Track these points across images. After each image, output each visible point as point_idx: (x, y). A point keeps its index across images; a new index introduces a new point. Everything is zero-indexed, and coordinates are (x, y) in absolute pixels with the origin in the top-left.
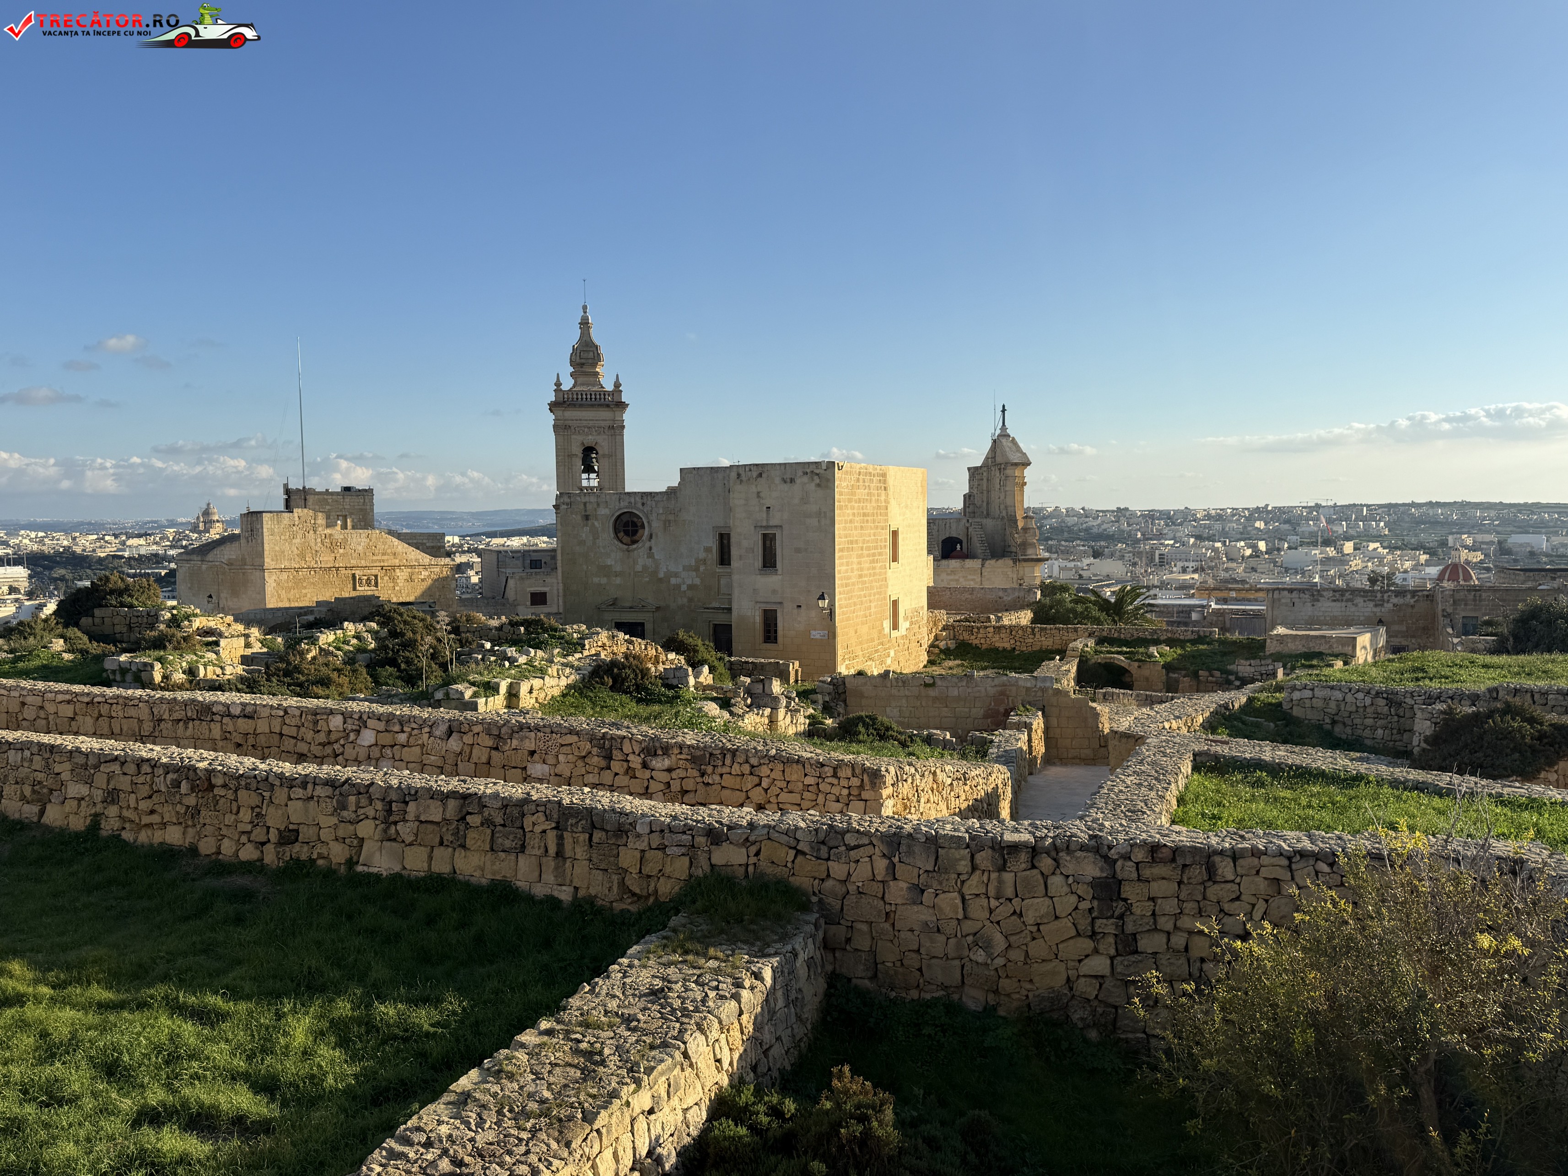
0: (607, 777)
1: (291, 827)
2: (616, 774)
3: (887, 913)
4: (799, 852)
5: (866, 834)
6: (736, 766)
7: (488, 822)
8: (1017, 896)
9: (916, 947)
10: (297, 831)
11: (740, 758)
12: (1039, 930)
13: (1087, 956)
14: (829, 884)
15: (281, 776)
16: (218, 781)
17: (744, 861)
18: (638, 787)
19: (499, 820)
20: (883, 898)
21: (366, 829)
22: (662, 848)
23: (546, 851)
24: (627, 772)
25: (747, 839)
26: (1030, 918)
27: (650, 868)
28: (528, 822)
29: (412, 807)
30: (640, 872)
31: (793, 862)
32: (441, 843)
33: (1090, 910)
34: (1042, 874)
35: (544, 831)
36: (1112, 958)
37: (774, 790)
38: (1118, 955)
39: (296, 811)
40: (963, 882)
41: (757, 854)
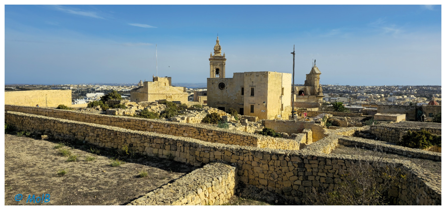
0: (199, 137)
1: (132, 143)
2: (201, 136)
3: (252, 168)
4: (233, 154)
5: (248, 150)
6: (226, 136)
7: (169, 144)
8: (281, 166)
9: (258, 176)
10: (133, 144)
11: (227, 134)
12: (285, 174)
13: (296, 180)
14: (239, 161)
15: (130, 133)
16: (118, 133)
17: (221, 155)
18: (205, 139)
19: (172, 144)
20: (251, 165)
21: (146, 144)
22: (204, 151)
23: (181, 151)
24: (203, 136)
25: (222, 150)
26: (283, 171)
27: (201, 156)
28: (178, 144)
29: (155, 140)
30: (199, 156)
31: (232, 156)
32: (160, 148)
33: (297, 170)
34: (287, 161)
35: (181, 147)
36: (302, 181)
37: (234, 141)
38: (303, 180)
39: (133, 140)
40: (269, 162)
41: (224, 153)
